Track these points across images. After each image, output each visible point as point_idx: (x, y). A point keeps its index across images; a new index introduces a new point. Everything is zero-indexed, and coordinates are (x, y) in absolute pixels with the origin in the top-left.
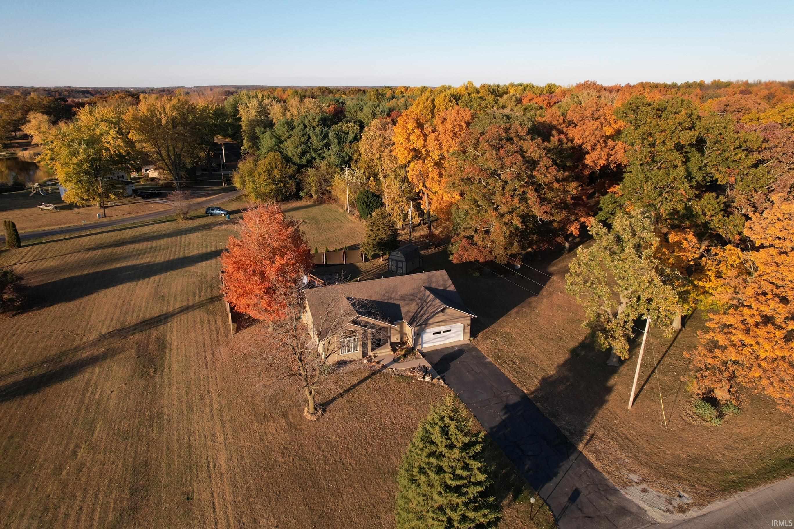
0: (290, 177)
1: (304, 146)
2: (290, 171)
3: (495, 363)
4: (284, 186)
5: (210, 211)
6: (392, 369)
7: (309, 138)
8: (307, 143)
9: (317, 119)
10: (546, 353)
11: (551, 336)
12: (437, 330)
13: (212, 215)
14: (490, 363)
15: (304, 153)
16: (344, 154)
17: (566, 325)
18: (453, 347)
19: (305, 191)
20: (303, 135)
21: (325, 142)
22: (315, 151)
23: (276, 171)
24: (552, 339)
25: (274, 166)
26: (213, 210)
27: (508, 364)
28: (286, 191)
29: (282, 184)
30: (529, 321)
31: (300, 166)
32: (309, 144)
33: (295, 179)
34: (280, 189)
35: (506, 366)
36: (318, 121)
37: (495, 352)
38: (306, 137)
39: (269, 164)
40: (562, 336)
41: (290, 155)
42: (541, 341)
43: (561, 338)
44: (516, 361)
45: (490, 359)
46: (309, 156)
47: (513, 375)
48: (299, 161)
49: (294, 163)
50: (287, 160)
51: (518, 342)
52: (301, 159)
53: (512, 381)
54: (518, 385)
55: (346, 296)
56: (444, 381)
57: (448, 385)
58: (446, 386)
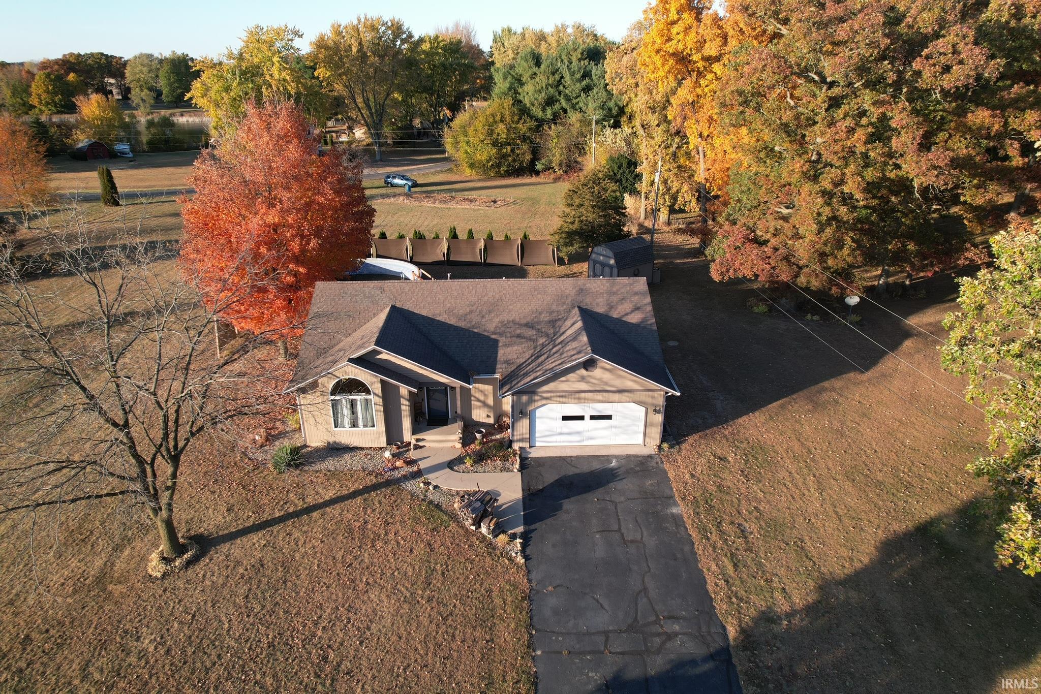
0: (524, 139)
1: (551, 90)
2: (523, 128)
3: (688, 522)
4: (513, 150)
5: (389, 180)
6: (427, 484)
7: (562, 77)
8: (558, 86)
9: (580, 50)
10: (847, 522)
11: (880, 476)
12: (573, 409)
13: (393, 186)
14: (677, 520)
15: (550, 101)
16: (611, 104)
17: (937, 454)
18: (608, 458)
19: (543, 161)
20: (553, 74)
21: (584, 83)
22: (568, 99)
23: (501, 128)
24: (879, 484)
25: (498, 118)
26: (394, 177)
27: (723, 533)
28: (514, 161)
29: (509, 148)
30: (837, 425)
31: (541, 122)
32: (561, 88)
33: (531, 142)
34: (504, 156)
35: (714, 537)
36: (582, 54)
37: (705, 490)
38: (557, 77)
39: (493, 115)
40: (915, 481)
41: (527, 101)
42: (848, 484)
43: (909, 486)
44: (751, 527)
45: (681, 509)
46: (557, 107)
47: (722, 569)
48: (540, 114)
49: (531, 117)
50: (523, 111)
51: (782, 474)
52: (544, 110)
53: (710, 587)
54: (721, 607)
55: (394, 308)
56: (524, 546)
57: (527, 558)
58: (520, 560)
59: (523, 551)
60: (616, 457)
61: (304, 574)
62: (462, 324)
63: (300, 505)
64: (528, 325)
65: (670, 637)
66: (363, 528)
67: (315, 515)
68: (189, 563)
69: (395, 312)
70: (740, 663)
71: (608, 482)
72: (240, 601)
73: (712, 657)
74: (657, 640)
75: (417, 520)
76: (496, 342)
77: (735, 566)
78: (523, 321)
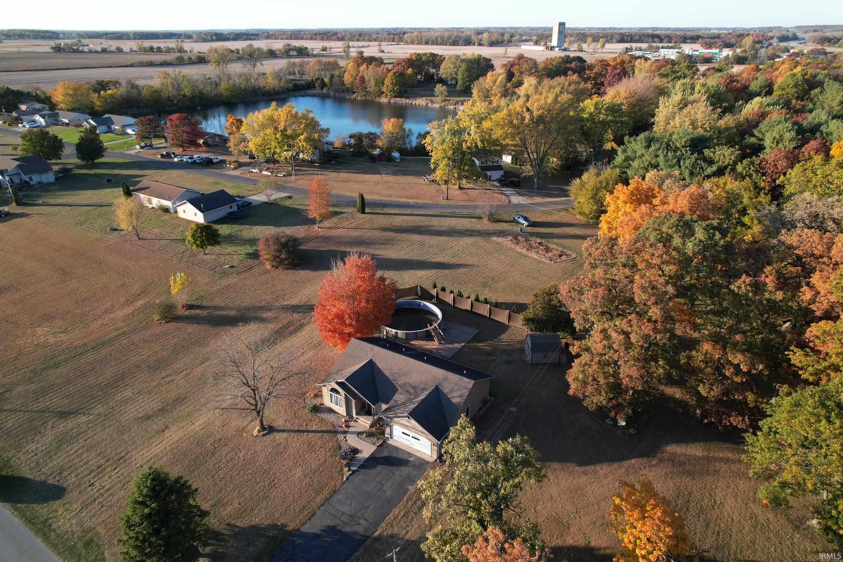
3: (408, 494)
6: (345, 438)
12: (406, 431)
14: (407, 490)
18: (412, 456)
47: (398, 515)
53: (388, 518)
54: (383, 525)
55: (371, 360)
56: (351, 475)
57: (347, 479)
58: (345, 479)
59: (348, 477)
60: (416, 456)
61: (288, 452)
62: (391, 378)
63: (304, 428)
64: (414, 388)
65: (359, 524)
66: (314, 445)
67: (305, 434)
68: (264, 435)
69: (371, 362)
70: (368, 542)
71: (401, 465)
72: (267, 453)
73: (363, 536)
74: (354, 523)
75: (330, 449)
76: (397, 390)
77: (404, 516)
78: (413, 385)
